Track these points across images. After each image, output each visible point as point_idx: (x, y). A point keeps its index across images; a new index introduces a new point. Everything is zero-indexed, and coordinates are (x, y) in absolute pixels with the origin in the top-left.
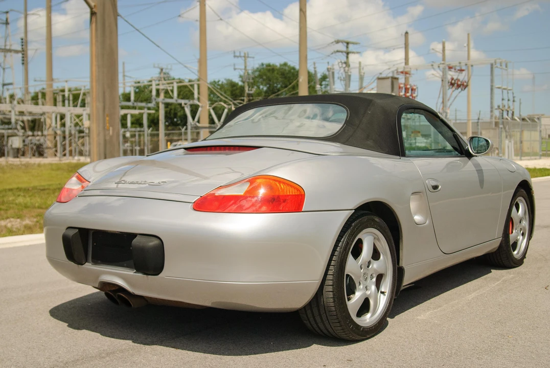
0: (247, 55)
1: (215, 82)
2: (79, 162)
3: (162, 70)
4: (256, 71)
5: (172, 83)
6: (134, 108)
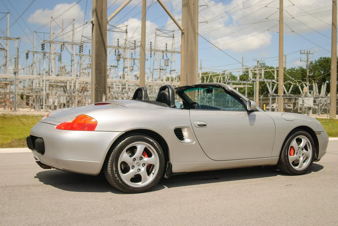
0: (309, 52)
3: (258, 62)
4: (318, 62)
5: (261, 70)
6: (240, 84)
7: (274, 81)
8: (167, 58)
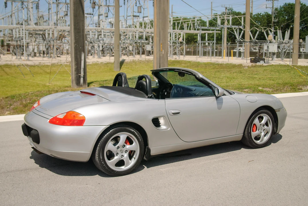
1: (258, 14)
2: (175, 60)
3: (226, 8)
4: (283, 8)
5: (229, 16)
6: (209, 30)
7: (241, 27)
8: (140, 5)
